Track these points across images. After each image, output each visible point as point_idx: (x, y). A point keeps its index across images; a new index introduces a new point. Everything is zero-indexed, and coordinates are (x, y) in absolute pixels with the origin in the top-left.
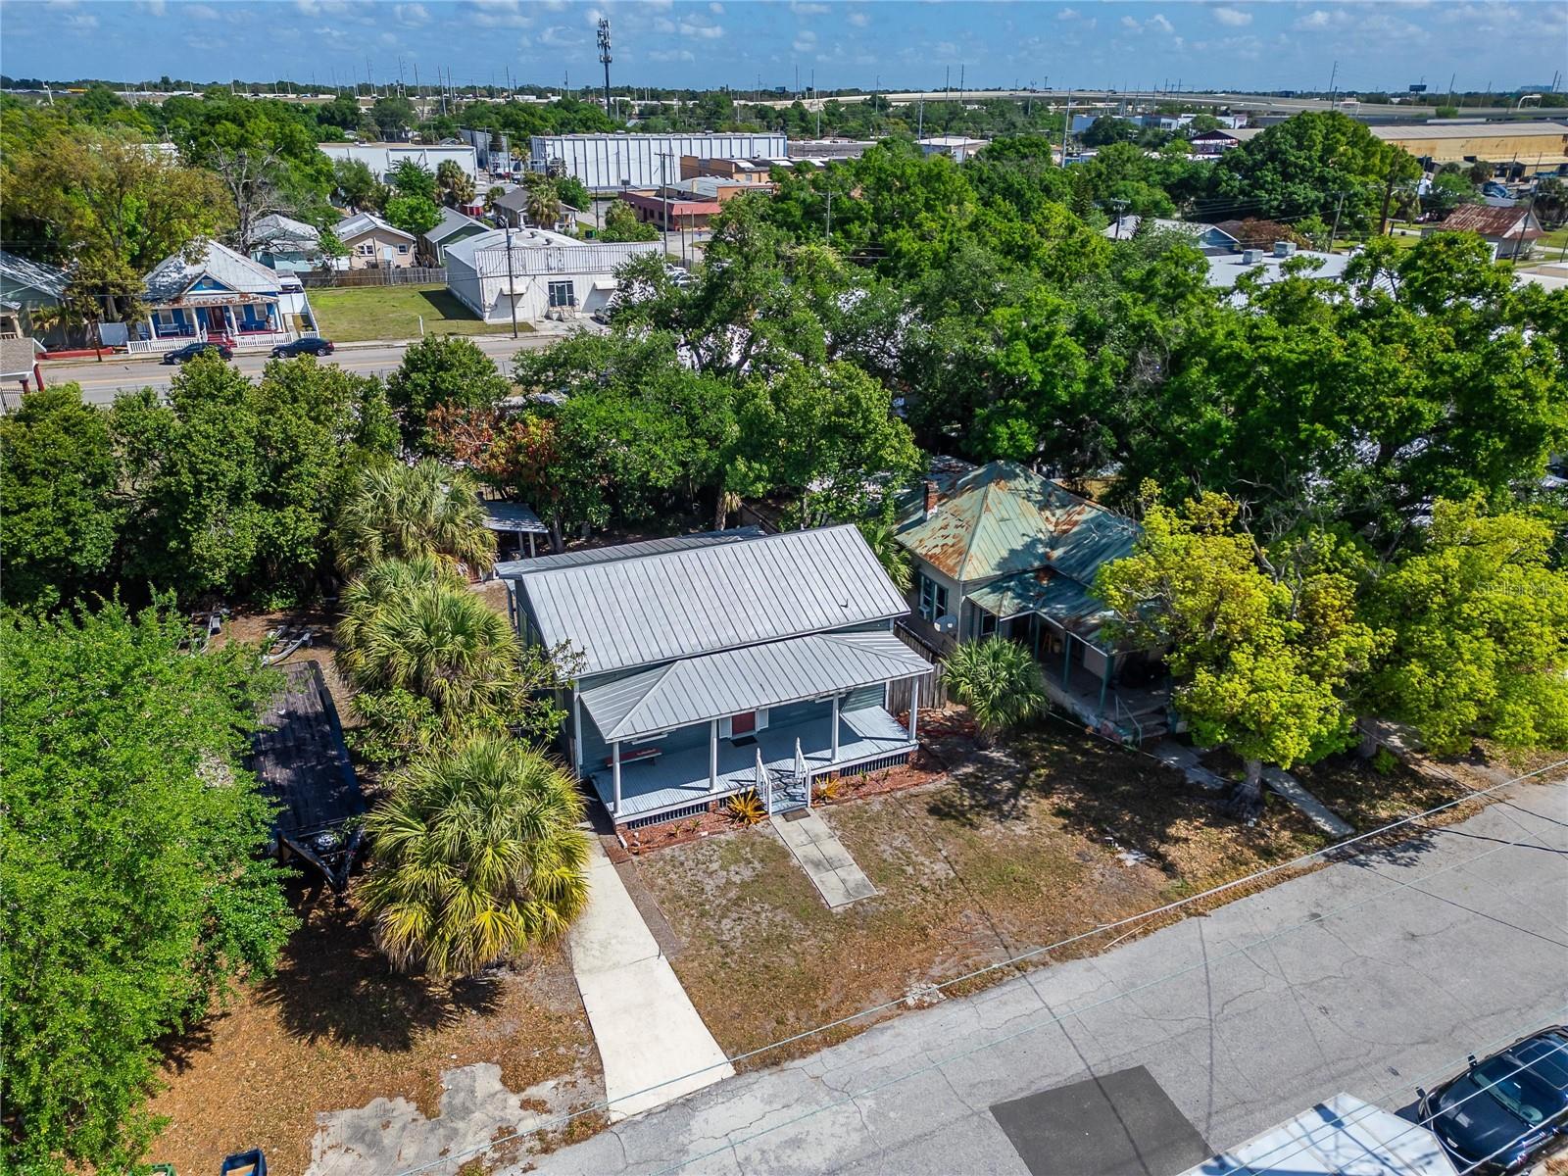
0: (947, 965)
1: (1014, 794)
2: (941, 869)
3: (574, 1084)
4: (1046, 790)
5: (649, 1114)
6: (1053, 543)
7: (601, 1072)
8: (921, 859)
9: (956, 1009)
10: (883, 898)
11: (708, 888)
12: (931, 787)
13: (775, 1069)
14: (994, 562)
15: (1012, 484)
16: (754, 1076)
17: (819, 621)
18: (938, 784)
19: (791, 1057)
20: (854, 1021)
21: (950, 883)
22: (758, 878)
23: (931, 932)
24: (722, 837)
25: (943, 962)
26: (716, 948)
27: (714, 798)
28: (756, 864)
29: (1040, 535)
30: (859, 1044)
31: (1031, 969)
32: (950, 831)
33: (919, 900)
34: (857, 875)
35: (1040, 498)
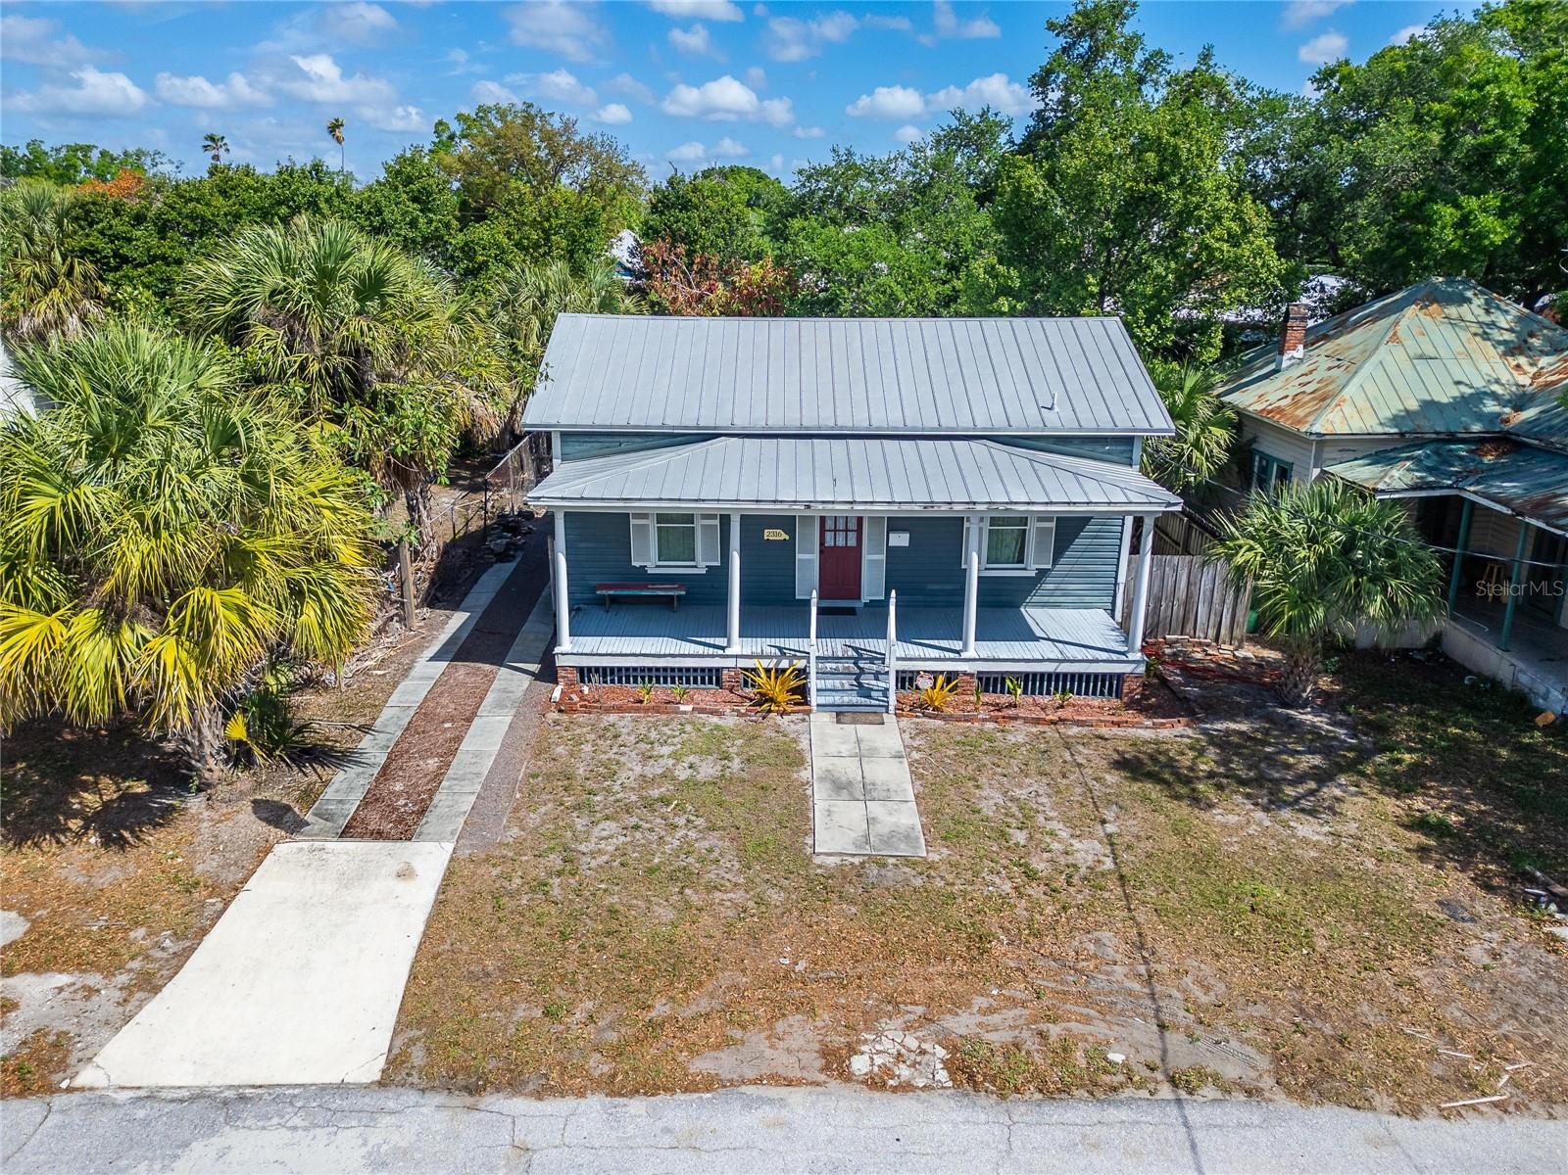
0: (996, 1018)
1: (1323, 777)
2: (1088, 851)
3: (90, 992)
4: (1401, 784)
5: (152, 1096)
6: (1520, 402)
7: (156, 990)
8: (1054, 825)
9: (959, 1116)
10: (931, 866)
11: (622, 775)
12: (1147, 734)
13: (469, 1100)
14: (1386, 414)
15: (1452, 311)
16: (411, 1097)
17: (988, 416)
18: (1165, 733)
19: (513, 1084)
20: (701, 1065)
21: (1093, 879)
22: (722, 782)
23: (998, 948)
24: (715, 719)
25: (991, 1011)
26: (555, 860)
27: (730, 663)
28: (736, 764)
29: (1495, 388)
30: (677, 1111)
31: (1209, 1092)
32: (1146, 799)
33: (1007, 887)
34: (908, 817)
35: (1508, 336)
